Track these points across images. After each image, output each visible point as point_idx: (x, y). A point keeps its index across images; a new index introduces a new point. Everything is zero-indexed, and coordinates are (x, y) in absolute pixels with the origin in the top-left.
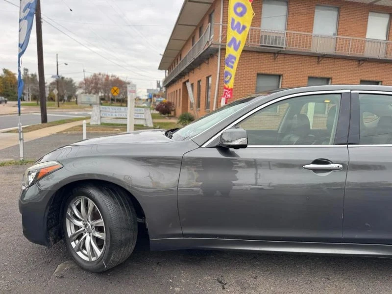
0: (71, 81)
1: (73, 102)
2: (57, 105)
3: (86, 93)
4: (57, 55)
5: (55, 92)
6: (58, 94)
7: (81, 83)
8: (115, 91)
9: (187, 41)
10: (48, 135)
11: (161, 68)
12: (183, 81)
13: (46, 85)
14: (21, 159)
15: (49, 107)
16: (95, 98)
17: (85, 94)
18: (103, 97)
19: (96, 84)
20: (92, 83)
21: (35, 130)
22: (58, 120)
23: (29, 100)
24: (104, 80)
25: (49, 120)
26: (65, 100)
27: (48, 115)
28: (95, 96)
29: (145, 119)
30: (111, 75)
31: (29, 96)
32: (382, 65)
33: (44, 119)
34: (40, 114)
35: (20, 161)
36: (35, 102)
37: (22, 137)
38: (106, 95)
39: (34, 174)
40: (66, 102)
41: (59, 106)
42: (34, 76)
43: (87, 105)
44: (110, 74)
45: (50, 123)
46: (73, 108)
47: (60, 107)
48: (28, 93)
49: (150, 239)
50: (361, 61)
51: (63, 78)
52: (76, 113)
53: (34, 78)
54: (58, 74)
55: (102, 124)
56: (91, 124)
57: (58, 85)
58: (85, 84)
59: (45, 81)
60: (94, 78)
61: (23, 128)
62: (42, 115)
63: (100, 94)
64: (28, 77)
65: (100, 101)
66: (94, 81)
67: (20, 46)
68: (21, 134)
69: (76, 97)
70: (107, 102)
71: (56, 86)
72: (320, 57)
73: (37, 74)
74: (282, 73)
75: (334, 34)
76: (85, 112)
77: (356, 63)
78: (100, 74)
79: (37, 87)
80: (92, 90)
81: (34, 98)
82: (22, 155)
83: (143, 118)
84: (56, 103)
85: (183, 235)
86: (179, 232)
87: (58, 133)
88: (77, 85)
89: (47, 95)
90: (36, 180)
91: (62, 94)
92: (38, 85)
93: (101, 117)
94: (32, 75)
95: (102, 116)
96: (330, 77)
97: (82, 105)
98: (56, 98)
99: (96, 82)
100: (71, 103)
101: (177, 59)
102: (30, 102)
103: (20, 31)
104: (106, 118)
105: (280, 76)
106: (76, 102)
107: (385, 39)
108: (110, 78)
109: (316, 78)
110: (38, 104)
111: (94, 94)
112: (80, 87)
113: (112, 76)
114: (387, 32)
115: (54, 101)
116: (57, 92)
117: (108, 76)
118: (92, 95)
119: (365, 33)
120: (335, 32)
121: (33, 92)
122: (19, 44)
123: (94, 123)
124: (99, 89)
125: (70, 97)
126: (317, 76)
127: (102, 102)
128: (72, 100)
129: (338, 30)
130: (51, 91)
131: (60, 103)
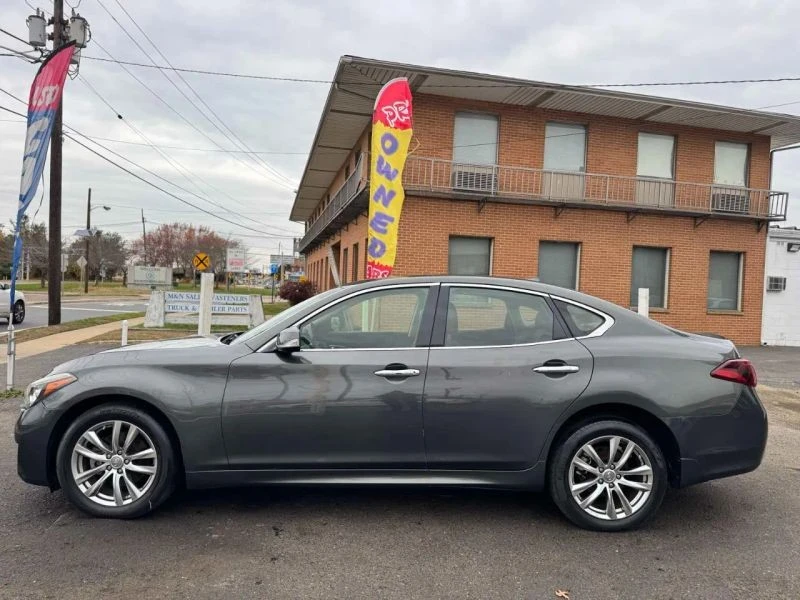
0: (117, 239)
1: (119, 281)
2: (83, 289)
3: (145, 264)
4: (90, 190)
5: (82, 263)
6: (87, 266)
7: (136, 244)
8: (202, 262)
9: (338, 174)
10: (60, 347)
11: (293, 218)
12: (333, 243)
13: (63, 248)
14: (9, 388)
15: (66, 293)
16: (163, 274)
17: (143, 267)
18: (181, 272)
19: (168, 244)
20: (159, 243)
21: (33, 338)
22: (83, 317)
23: (25, 278)
24: (183, 236)
25: (64, 319)
26: (100, 278)
27: (62, 308)
28: (163, 269)
29: (251, 316)
30: (198, 228)
31: (25, 269)
32: (668, 220)
33: (55, 317)
34: (47, 307)
35: (7, 391)
36: (38, 282)
37: (12, 349)
38: (188, 266)
39: (38, 392)
40: (102, 282)
41: (86, 291)
42: (39, 229)
43: (146, 288)
44: (196, 225)
45: (65, 324)
46: (117, 294)
47: (89, 293)
48: (25, 264)
49: (187, 472)
50: (632, 214)
51: (99, 233)
52: (121, 304)
53: (39, 233)
54: (88, 227)
55: (167, 325)
56: (145, 325)
57: (88, 247)
58: (145, 245)
59: (63, 240)
60: (163, 233)
61: (16, 334)
62: (50, 309)
63: (175, 265)
64: (27, 232)
65: (174, 280)
66: (164, 240)
67: (23, 199)
68: (13, 343)
69: (125, 271)
70: (188, 282)
71: (84, 250)
72: (559, 208)
73: (47, 225)
74: (493, 235)
75: (581, 169)
76: (142, 303)
77: (623, 217)
78: (176, 226)
79: (45, 251)
80: (158, 256)
81: (37, 274)
82: (10, 381)
83: (247, 312)
84: (82, 283)
85: (229, 466)
86: (224, 462)
87: (79, 344)
88: (128, 247)
89: (64, 269)
90: (42, 397)
91: (95, 266)
92: (47, 249)
93: (166, 313)
94: (36, 227)
95: (167, 310)
96: (578, 240)
97: (136, 288)
98: (82, 274)
99: (167, 241)
100: (113, 283)
101: (324, 203)
102: (28, 282)
103: (23, 175)
104: (175, 315)
105: (490, 240)
106: (124, 283)
107: (670, 176)
108: (197, 234)
109: (554, 243)
110: (43, 286)
111: (163, 265)
112: (135, 252)
113: (200, 230)
114: (672, 166)
115: (79, 279)
116: (85, 262)
117: (192, 230)
118: (157, 267)
119: (634, 165)
120: (582, 165)
121: (36, 263)
122: (21, 196)
123: (152, 324)
124: (174, 255)
125: (111, 273)
126: (555, 239)
127: (178, 280)
128: (117, 277)
129: (587, 161)
130: (73, 259)
131: (90, 283)
